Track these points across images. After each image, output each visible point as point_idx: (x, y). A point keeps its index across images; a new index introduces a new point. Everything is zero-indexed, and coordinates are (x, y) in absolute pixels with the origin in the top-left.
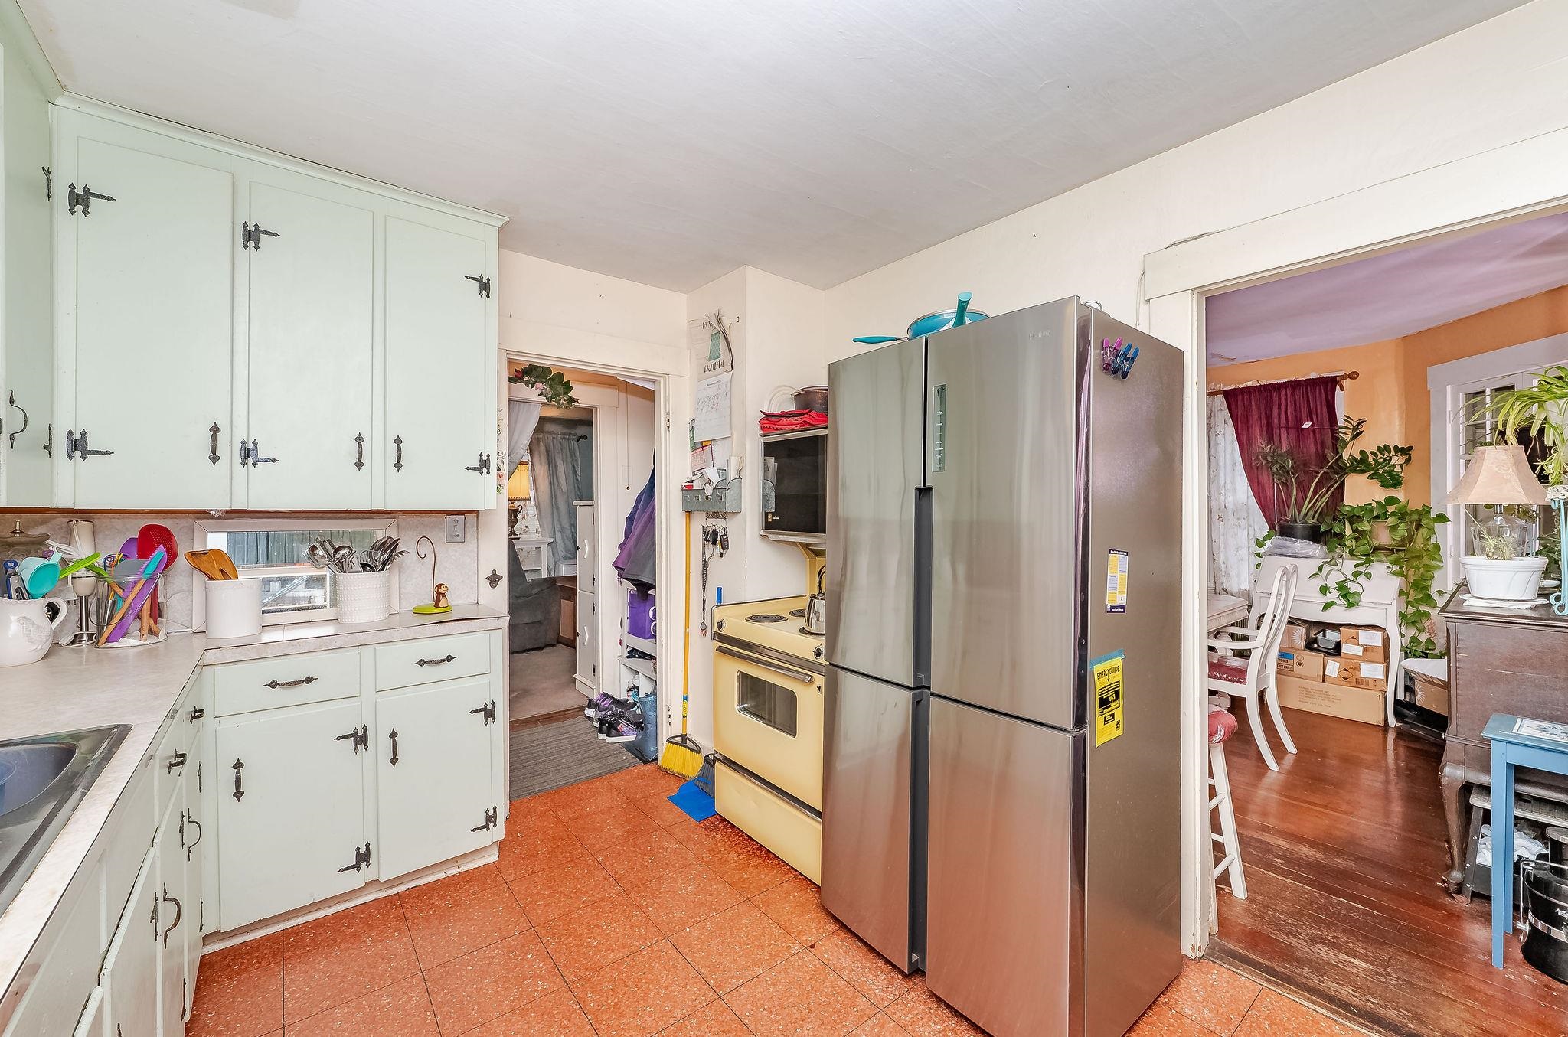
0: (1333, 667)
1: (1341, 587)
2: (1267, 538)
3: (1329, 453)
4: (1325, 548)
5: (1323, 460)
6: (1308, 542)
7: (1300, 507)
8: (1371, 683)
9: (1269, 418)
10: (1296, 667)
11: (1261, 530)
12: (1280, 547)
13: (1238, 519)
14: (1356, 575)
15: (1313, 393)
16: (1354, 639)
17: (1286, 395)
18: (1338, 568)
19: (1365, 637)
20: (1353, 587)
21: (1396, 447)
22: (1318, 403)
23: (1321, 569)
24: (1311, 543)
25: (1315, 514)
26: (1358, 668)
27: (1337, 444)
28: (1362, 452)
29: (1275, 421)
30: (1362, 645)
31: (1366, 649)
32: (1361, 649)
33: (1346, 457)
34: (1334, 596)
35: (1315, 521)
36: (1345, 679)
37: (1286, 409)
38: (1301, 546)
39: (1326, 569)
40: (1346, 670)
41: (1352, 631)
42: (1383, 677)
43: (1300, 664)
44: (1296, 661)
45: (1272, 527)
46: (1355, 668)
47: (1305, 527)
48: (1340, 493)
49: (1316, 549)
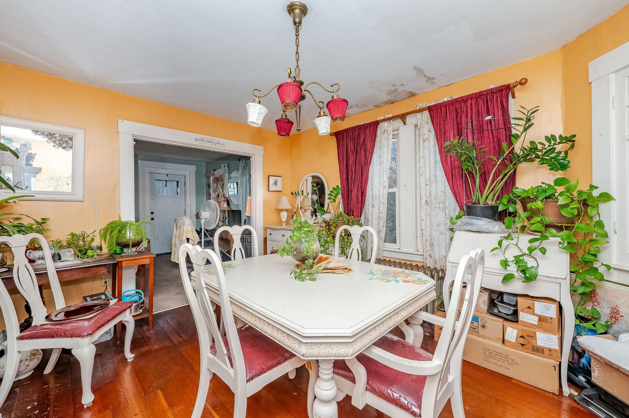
0: (512, 333)
1: (518, 260)
2: (458, 217)
3: (504, 145)
4: (503, 226)
5: (499, 151)
6: (489, 220)
7: (482, 192)
8: (546, 352)
9: (459, 124)
10: (481, 329)
11: (455, 211)
12: (467, 224)
13: (439, 203)
14: (531, 250)
15: (492, 100)
16: (530, 309)
17: (471, 104)
18: (514, 242)
19: (539, 307)
20: (530, 263)
21: (560, 136)
22: (496, 108)
23: (500, 243)
24: (491, 220)
25: (494, 196)
26: (534, 337)
27: (510, 139)
28: (532, 143)
29: (464, 125)
30: (537, 315)
31: (541, 319)
32: (536, 318)
33: (518, 150)
34: (513, 269)
35: (494, 202)
36: (523, 345)
37: (472, 117)
38: (483, 223)
39: (505, 243)
40: (523, 337)
41: (528, 302)
42: (557, 348)
43: (483, 327)
44: (480, 323)
45: (461, 208)
46: (531, 337)
47: (486, 207)
48: (512, 180)
49: (497, 226)
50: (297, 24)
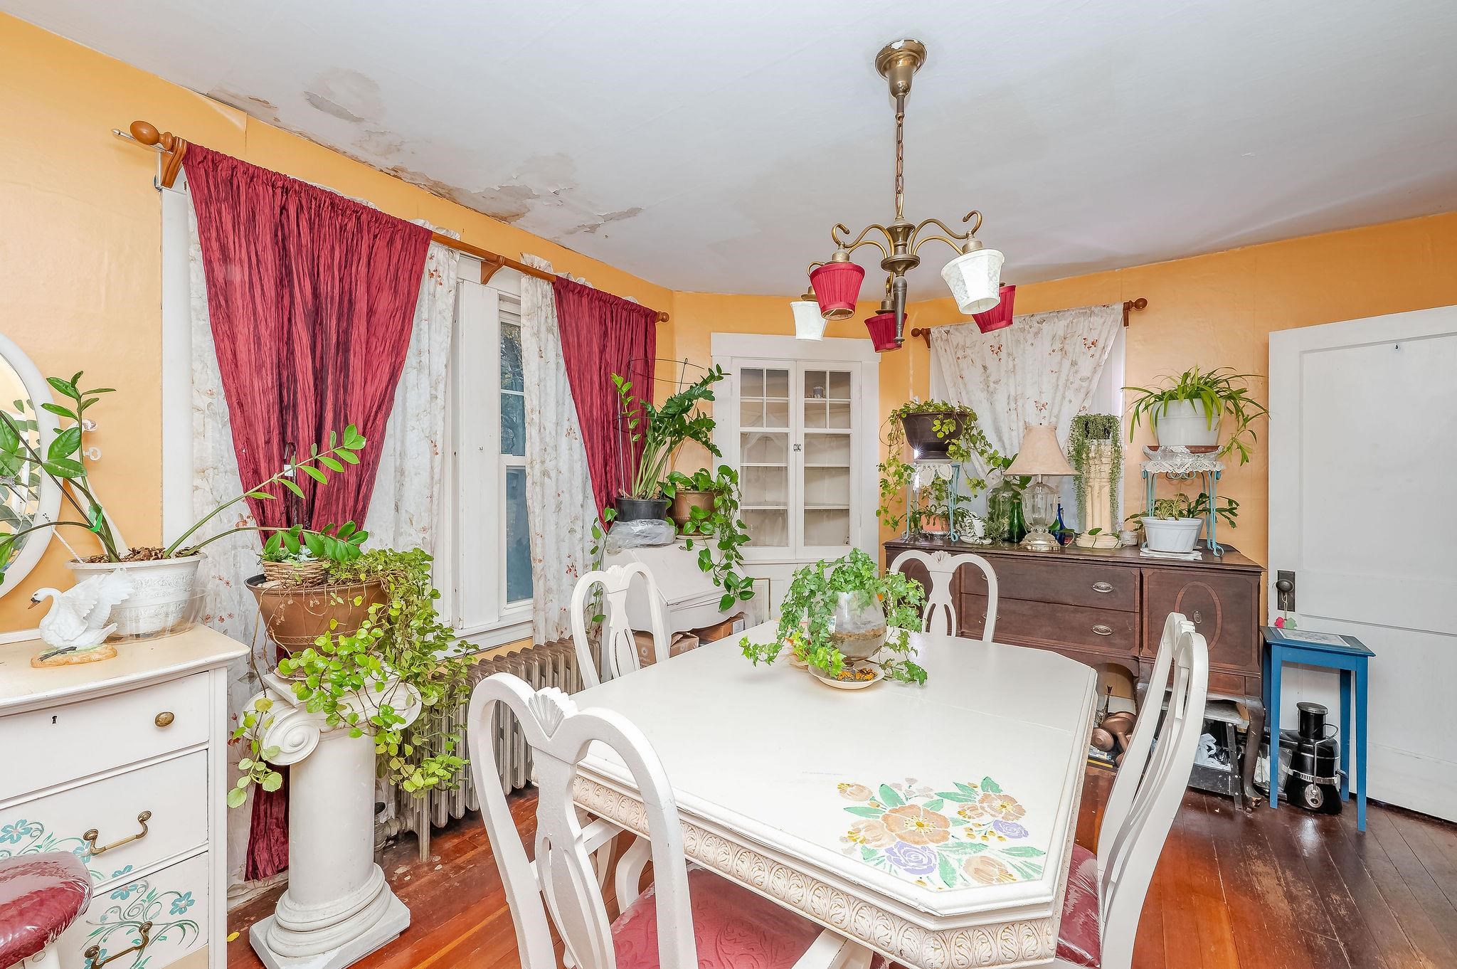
50: (899, 93)
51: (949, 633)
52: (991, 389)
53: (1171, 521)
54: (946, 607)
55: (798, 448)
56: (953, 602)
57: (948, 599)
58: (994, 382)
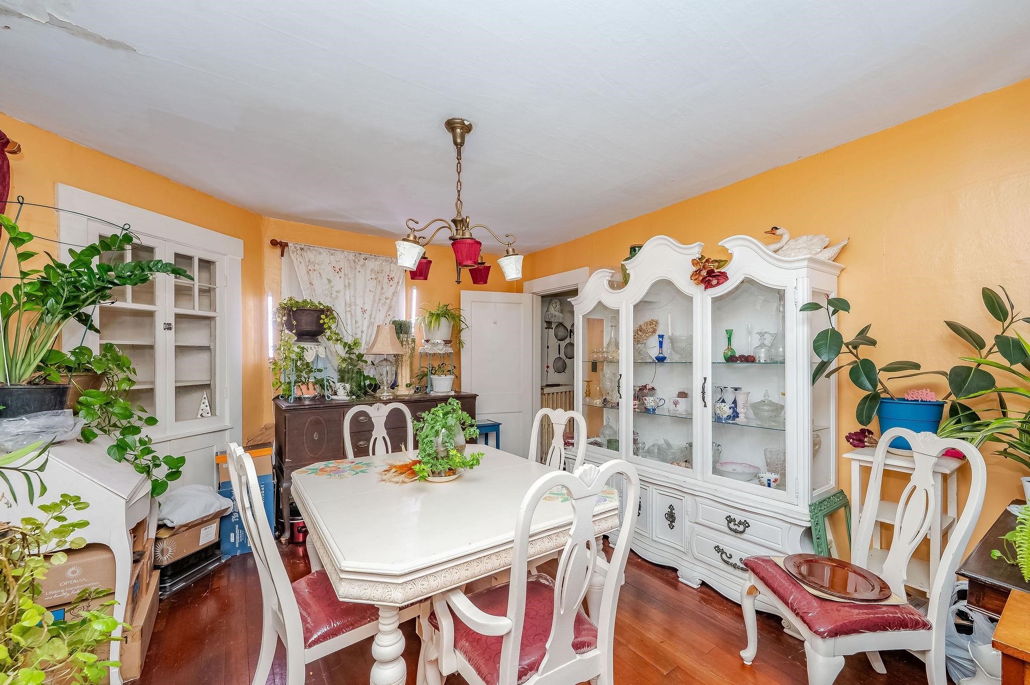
50: (459, 145)
51: (387, 452)
52: (334, 296)
53: (443, 376)
54: (384, 438)
55: (168, 327)
56: (388, 434)
57: (384, 433)
58: (336, 292)
